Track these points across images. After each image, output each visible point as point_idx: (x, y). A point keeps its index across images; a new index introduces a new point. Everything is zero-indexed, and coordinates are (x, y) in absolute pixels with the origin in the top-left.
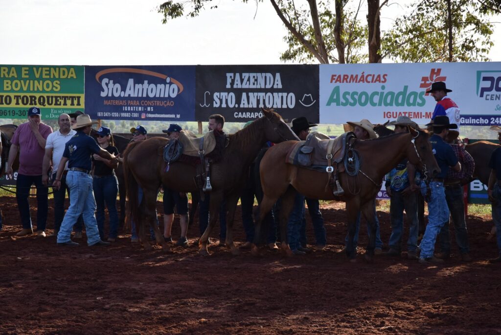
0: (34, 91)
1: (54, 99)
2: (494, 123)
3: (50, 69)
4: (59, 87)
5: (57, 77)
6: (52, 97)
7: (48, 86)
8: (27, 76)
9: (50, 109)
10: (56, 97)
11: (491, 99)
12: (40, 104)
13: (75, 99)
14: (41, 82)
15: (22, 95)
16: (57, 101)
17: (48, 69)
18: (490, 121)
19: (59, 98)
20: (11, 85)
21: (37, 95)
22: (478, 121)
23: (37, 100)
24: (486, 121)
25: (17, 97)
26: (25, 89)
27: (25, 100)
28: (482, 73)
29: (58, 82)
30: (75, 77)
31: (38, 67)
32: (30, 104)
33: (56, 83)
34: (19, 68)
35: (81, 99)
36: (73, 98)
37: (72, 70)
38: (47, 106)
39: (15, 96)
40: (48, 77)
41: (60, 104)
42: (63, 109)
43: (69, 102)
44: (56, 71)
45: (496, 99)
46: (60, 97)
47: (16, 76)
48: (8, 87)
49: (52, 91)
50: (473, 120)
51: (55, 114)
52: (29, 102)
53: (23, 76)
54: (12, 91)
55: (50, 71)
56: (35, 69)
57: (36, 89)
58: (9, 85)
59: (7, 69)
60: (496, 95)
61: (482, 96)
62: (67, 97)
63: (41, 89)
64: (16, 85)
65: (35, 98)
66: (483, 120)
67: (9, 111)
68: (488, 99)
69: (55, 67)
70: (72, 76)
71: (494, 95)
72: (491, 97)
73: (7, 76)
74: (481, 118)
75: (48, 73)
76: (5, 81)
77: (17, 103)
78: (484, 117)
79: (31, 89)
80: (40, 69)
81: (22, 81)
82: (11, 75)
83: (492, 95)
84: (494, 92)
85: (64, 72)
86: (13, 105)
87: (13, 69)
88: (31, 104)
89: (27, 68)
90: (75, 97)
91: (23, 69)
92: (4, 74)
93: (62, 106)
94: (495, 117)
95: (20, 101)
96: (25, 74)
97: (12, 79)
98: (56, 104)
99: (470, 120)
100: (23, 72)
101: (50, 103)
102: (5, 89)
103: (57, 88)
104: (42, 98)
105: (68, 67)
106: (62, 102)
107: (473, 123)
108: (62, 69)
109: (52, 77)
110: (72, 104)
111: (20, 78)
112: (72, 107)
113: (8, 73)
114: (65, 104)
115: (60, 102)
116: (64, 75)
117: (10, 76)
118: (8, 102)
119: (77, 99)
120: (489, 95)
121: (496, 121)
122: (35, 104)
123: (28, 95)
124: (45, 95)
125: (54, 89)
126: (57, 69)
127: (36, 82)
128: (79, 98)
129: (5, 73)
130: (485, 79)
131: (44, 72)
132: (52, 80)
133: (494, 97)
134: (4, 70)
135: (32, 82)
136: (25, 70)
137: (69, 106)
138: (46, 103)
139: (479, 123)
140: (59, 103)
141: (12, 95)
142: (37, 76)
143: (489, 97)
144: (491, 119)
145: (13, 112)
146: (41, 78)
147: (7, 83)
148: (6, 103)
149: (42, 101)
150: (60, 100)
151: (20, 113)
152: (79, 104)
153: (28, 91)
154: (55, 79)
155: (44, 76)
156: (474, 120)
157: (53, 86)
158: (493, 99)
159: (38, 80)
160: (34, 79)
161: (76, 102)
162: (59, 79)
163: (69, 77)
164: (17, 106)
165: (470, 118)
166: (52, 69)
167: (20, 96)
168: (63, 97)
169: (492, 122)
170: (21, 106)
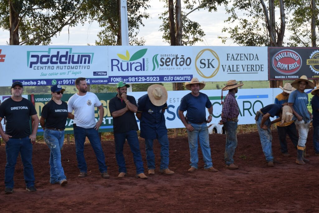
2: (40, 84)
11: (37, 69)
18: (37, 83)
22: (29, 83)
24: (35, 83)
28: (31, 53)
45: (41, 69)
50: (25, 82)
60: (41, 67)
61: (31, 67)
66: (32, 82)
68: (35, 69)
71: (39, 66)
72: (38, 68)
74: (31, 81)
78: (33, 80)
83: (38, 67)
84: (39, 64)
94: (41, 80)
99: (24, 83)
107: (25, 84)
120: (36, 67)
121: (41, 83)
130: (33, 56)
133: (40, 68)
139: (29, 84)
143: (36, 68)
144: (38, 82)
156: (27, 82)
158: (39, 69)
165: (24, 81)
169: (39, 84)
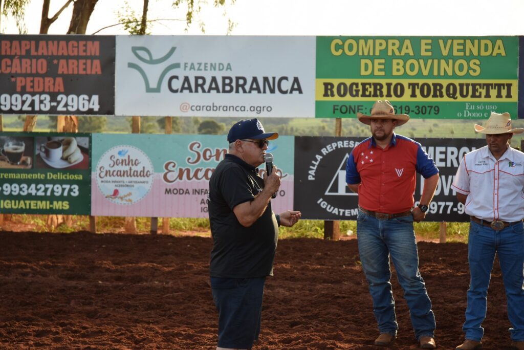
0: (439, 76)
1: (470, 88)
3: (465, 42)
4: (478, 69)
5: (475, 53)
6: (468, 85)
7: (461, 68)
8: (429, 54)
9: (464, 103)
10: (474, 85)
12: (448, 95)
13: (504, 88)
14: (451, 62)
15: (421, 82)
16: (474, 90)
17: (462, 41)
19: (478, 87)
20: (404, 67)
21: (445, 83)
23: (444, 90)
25: (413, 86)
26: (425, 72)
27: (425, 90)
29: (478, 62)
30: (503, 54)
31: (445, 39)
32: (433, 96)
33: (475, 64)
34: (416, 41)
35: (512, 88)
36: (499, 86)
37: (499, 42)
38: (460, 99)
39: (410, 84)
40: (462, 54)
41: (480, 96)
42: (485, 104)
43: (493, 92)
44: (474, 46)
46: (480, 85)
47: (411, 54)
48: (398, 70)
49: (467, 76)
51: (471, 111)
52: (432, 93)
53: (423, 53)
54: (405, 76)
55: (464, 45)
56: (441, 42)
57: (442, 73)
58: (400, 67)
59: (397, 43)
62: (491, 85)
63: (450, 73)
64: (412, 67)
65: (441, 86)
67: (401, 108)
69: (472, 39)
70: (499, 52)
73: (397, 53)
75: (461, 47)
76: (395, 61)
77: (413, 95)
79: (436, 73)
80: (449, 42)
81: (421, 61)
82: (404, 51)
85: (486, 46)
86: (407, 97)
87: (407, 42)
88: (435, 96)
89: (430, 41)
90: (503, 85)
91: (423, 42)
92: (393, 50)
93: (483, 99)
95: (418, 92)
96: (426, 50)
97: (406, 58)
98: (474, 96)
100: (423, 47)
101: (465, 93)
102: (395, 73)
103: (475, 71)
104: (451, 87)
105: (493, 39)
106: (484, 92)
108: (483, 42)
109: (468, 54)
110: (499, 95)
111: (417, 56)
112: (499, 100)
113: (400, 49)
114: (488, 96)
115: (480, 93)
116: (486, 50)
117: (403, 54)
118: (399, 93)
119: (506, 87)
122: (441, 96)
123: (430, 82)
124: (457, 82)
125: (471, 72)
126: (476, 42)
127: (443, 62)
128: (509, 86)
129: (395, 48)
131: (456, 47)
132: (468, 59)
134: (394, 44)
135: (436, 61)
136: (426, 44)
137: (493, 98)
138: (458, 94)
140: (477, 94)
141: (405, 82)
142: (445, 53)
145: (407, 108)
146: (450, 57)
147: (398, 64)
148: (396, 95)
149: (451, 92)
150: (479, 90)
151: (418, 110)
152: (509, 95)
153: (432, 75)
154: (472, 56)
155: (455, 53)
157: (469, 68)
159: (446, 59)
160: (439, 57)
161: (504, 92)
162: (479, 57)
163: (494, 54)
164: (413, 99)
166: (468, 42)
167: (418, 84)
168: (484, 85)
170: (419, 98)
